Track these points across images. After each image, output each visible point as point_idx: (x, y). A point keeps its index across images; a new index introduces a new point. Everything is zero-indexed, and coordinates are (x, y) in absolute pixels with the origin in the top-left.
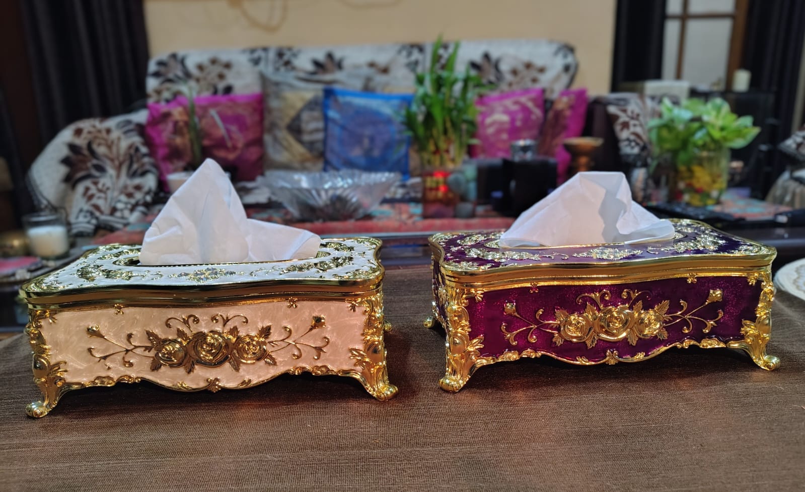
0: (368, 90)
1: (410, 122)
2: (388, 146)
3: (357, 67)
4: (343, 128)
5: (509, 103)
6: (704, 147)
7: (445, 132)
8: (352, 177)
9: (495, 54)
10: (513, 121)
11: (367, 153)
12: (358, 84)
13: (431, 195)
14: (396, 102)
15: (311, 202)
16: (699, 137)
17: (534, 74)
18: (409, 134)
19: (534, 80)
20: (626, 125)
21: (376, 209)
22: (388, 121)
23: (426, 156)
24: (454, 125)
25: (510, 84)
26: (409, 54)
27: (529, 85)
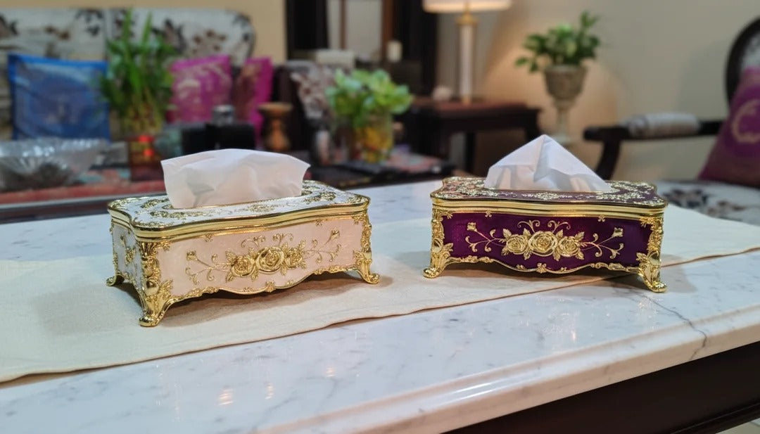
0: (51, 56)
1: (106, 89)
2: (87, 113)
3: (33, 32)
4: (34, 95)
5: (198, 69)
6: (373, 112)
7: (144, 98)
8: (53, 144)
9: (177, 21)
10: (203, 86)
11: (64, 121)
12: (40, 51)
13: (137, 159)
14: (88, 69)
15: (19, 171)
16: (368, 103)
17: (217, 42)
18: (105, 100)
19: (217, 48)
20: (308, 92)
21: (85, 175)
22: (83, 88)
23: (127, 122)
24: (153, 92)
25: (195, 51)
26: (88, 20)
27: (212, 52)
